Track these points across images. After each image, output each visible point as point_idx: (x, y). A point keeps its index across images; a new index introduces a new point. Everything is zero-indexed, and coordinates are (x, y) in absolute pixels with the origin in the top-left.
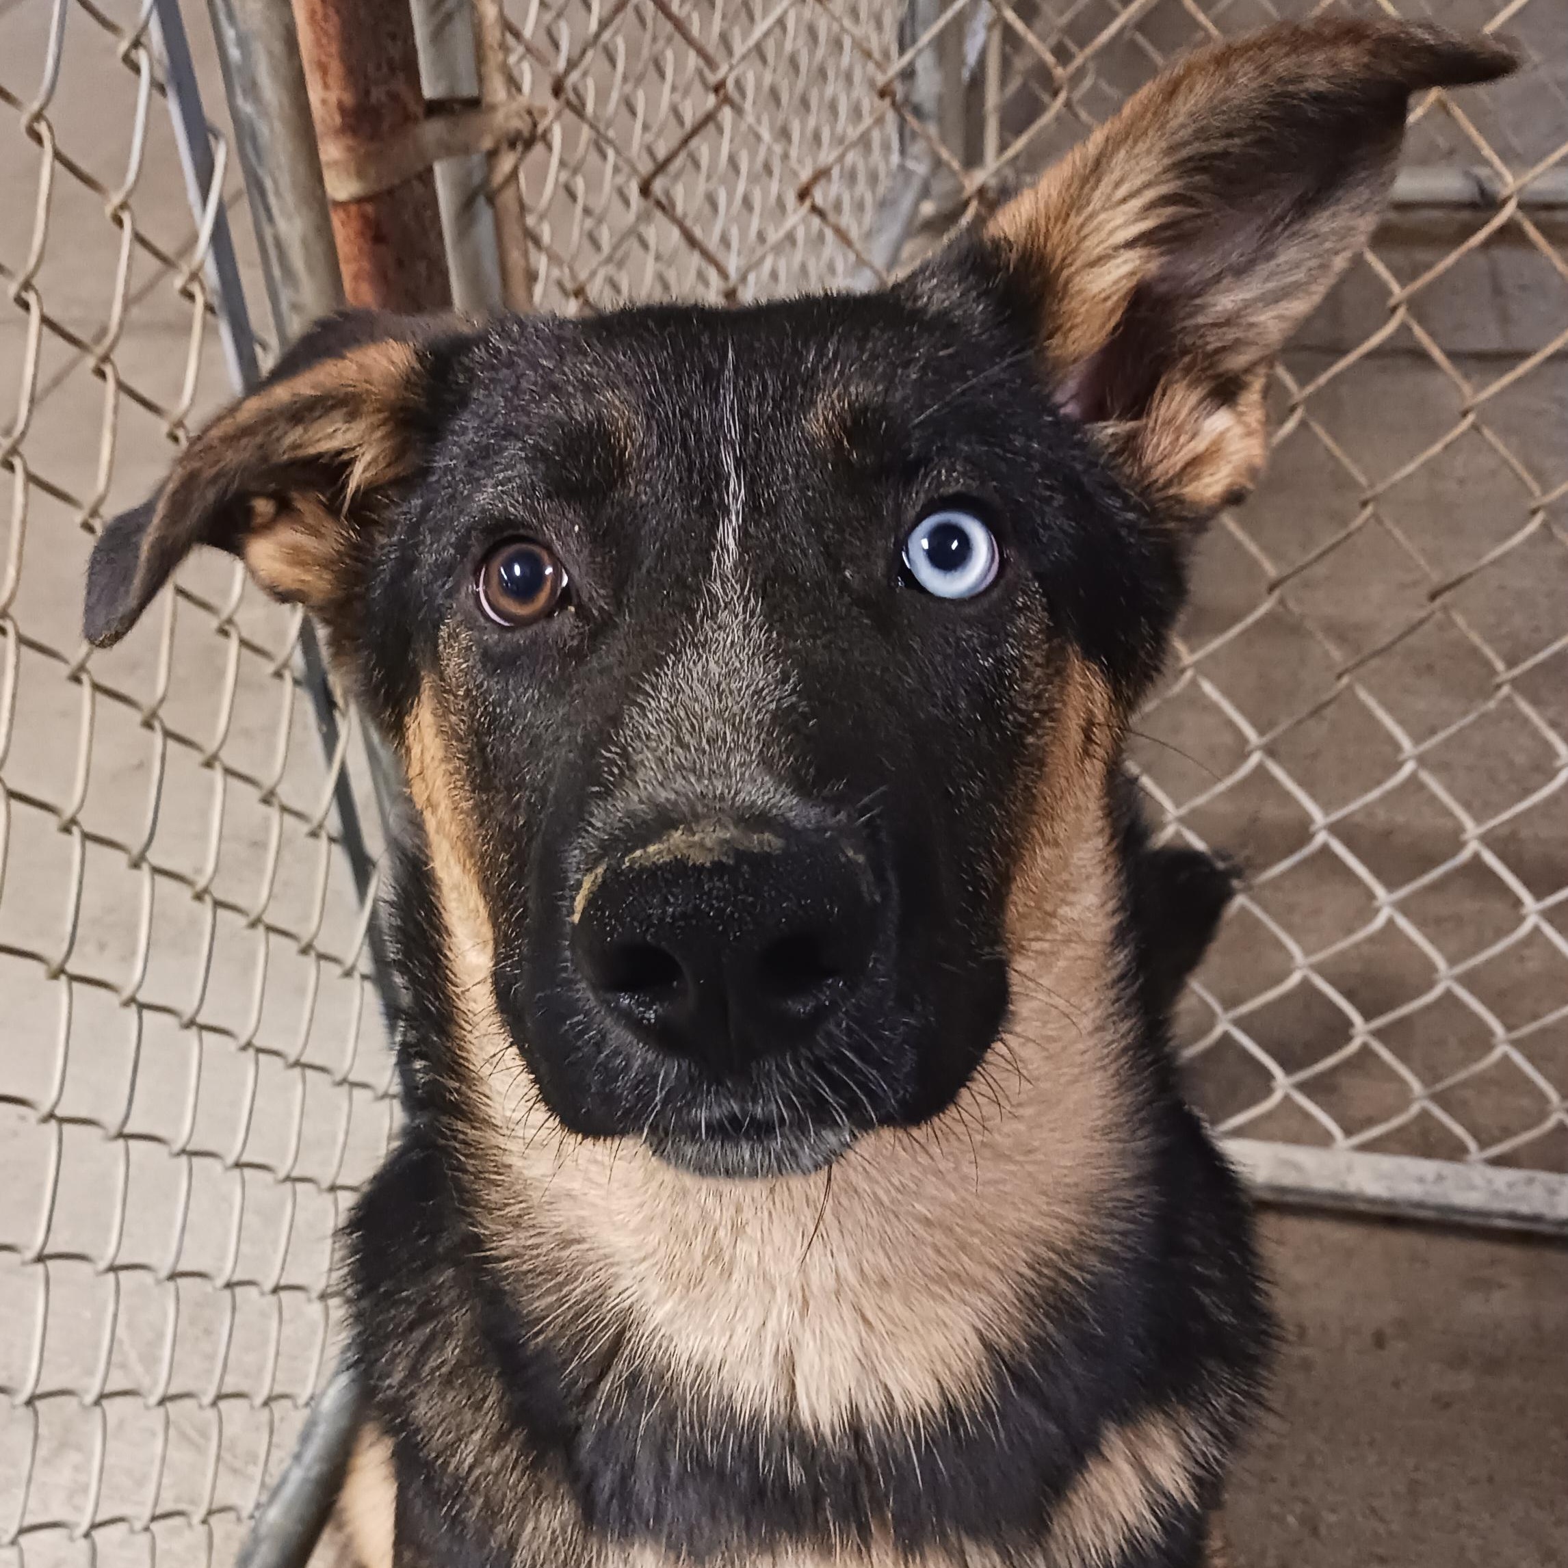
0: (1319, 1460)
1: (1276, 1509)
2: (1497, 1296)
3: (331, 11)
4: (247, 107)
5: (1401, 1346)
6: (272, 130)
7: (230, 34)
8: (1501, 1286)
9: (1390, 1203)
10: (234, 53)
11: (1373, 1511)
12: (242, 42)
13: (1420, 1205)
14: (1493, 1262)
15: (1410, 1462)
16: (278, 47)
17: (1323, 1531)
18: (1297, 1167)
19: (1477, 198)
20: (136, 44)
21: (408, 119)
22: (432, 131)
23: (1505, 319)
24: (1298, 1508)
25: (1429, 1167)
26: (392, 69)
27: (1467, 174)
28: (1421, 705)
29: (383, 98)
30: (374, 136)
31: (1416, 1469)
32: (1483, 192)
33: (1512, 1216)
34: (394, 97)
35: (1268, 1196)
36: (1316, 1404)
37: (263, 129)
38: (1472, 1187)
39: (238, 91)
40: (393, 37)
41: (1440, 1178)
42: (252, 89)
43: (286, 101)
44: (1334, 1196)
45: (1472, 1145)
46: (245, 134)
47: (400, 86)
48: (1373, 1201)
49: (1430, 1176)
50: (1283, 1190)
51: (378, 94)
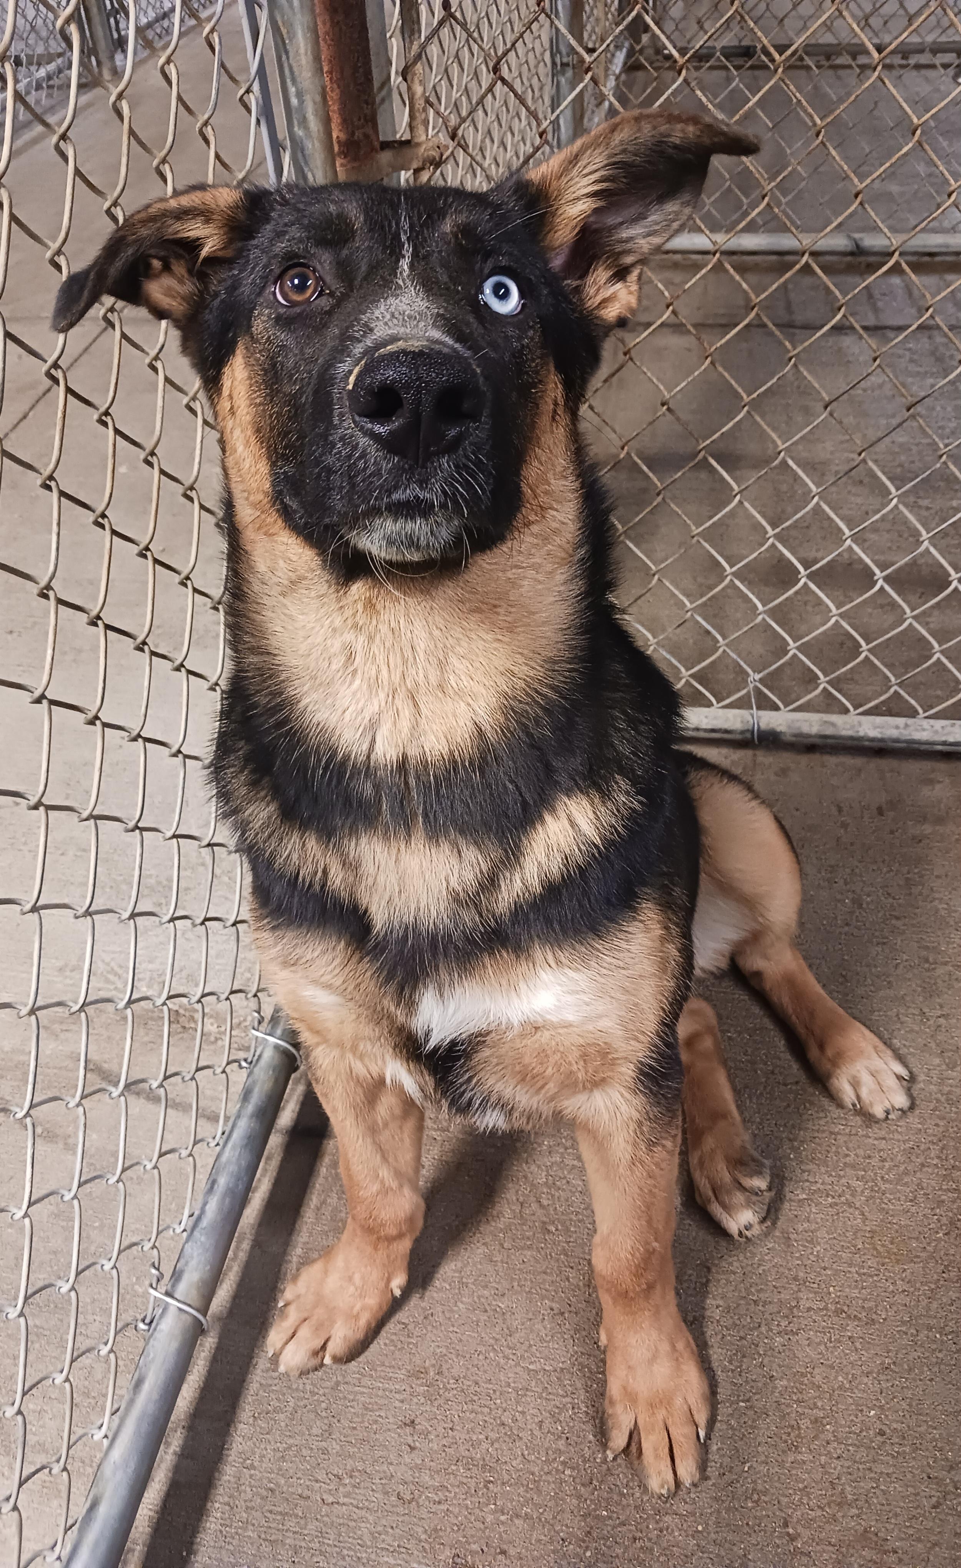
0: (857, 871)
1: (839, 897)
2: (938, 787)
3: (335, 86)
4: (299, 132)
5: (891, 814)
6: (313, 145)
7: (292, 90)
8: (939, 782)
9: (882, 740)
10: (294, 101)
11: (889, 894)
12: (299, 95)
13: (897, 741)
14: (933, 771)
15: (905, 869)
16: (318, 98)
17: (864, 906)
18: (833, 725)
19: (855, 249)
20: (248, 91)
21: (373, 149)
22: (385, 157)
23: (876, 310)
24: (850, 895)
25: (900, 721)
26: (366, 121)
27: (849, 237)
28: (859, 500)
29: (361, 136)
30: (355, 159)
31: (908, 873)
32: (858, 246)
33: (944, 743)
34: (366, 136)
35: (818, 741)
36: (852, 844)
37: (308, 145)
38: (924, 730)
39: (296, 123)
40: (367, 103)
41: (907, 726)
42: (304, 122)
43: (321, 130)
44: (852, 738)
45: (920, 710)
46: (298, 148)
47: (369, 131)
48: (873, 740)
49: (902, 725)
50: (826, 737)
51: (358, 134)
